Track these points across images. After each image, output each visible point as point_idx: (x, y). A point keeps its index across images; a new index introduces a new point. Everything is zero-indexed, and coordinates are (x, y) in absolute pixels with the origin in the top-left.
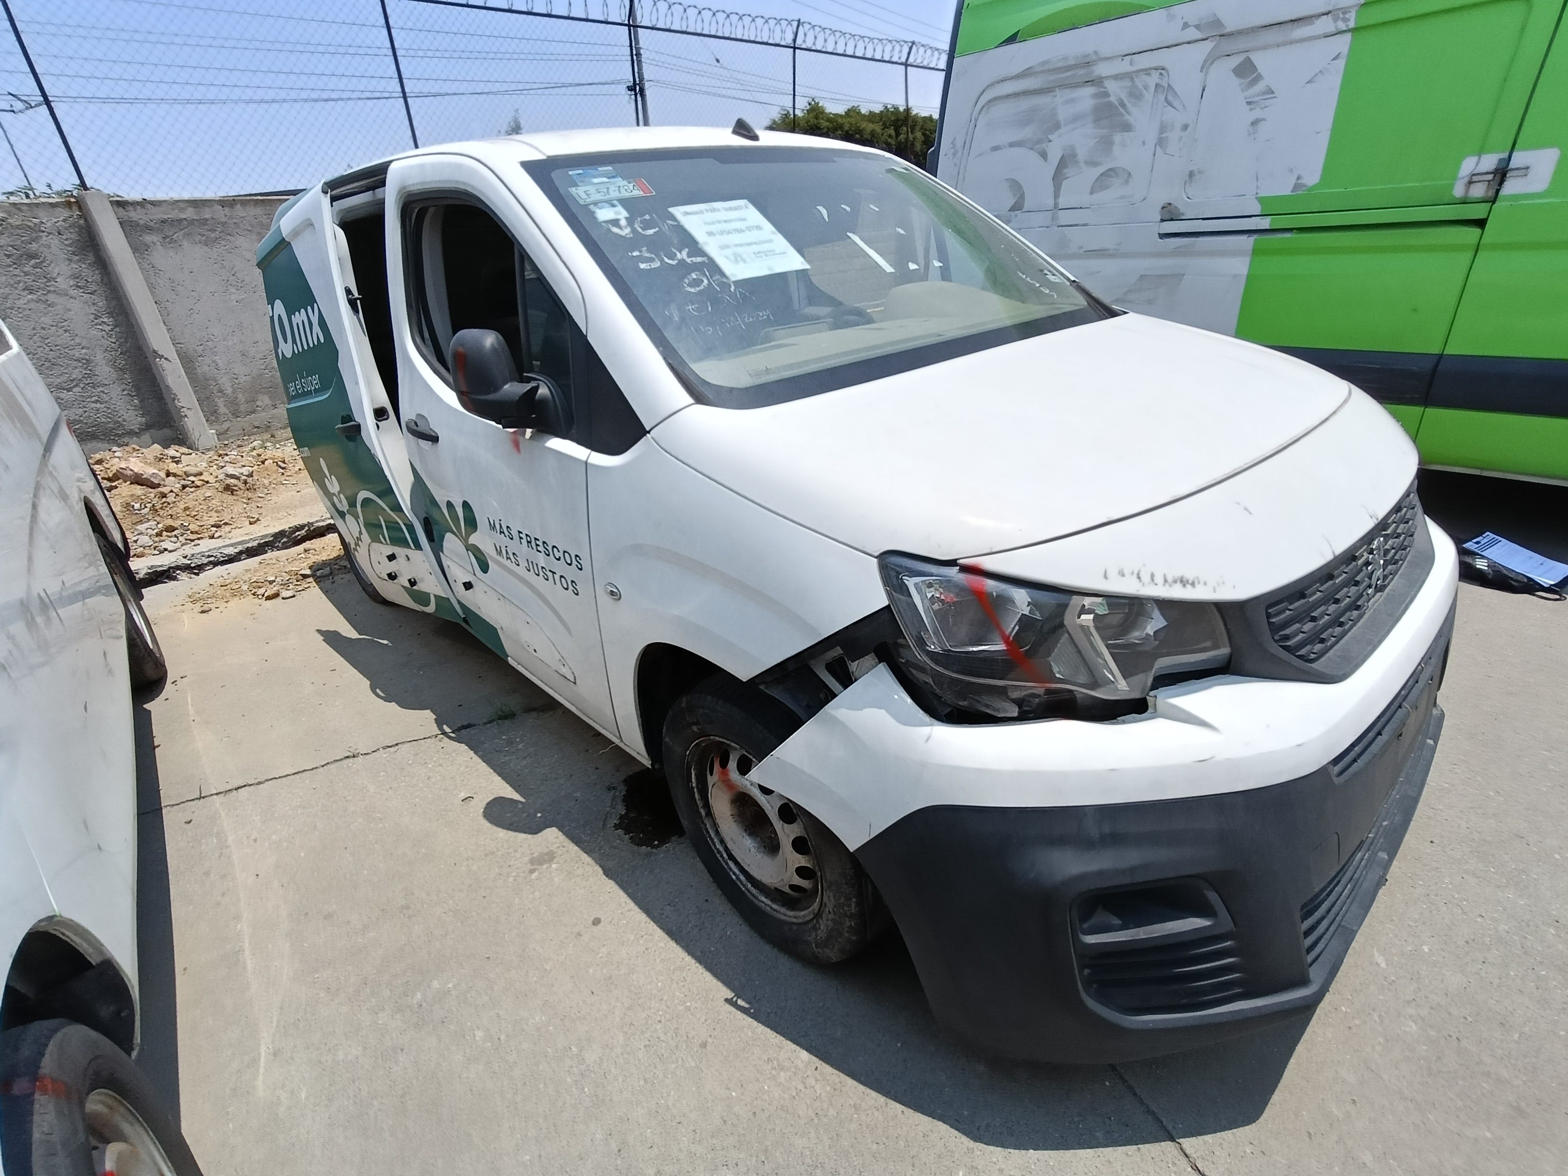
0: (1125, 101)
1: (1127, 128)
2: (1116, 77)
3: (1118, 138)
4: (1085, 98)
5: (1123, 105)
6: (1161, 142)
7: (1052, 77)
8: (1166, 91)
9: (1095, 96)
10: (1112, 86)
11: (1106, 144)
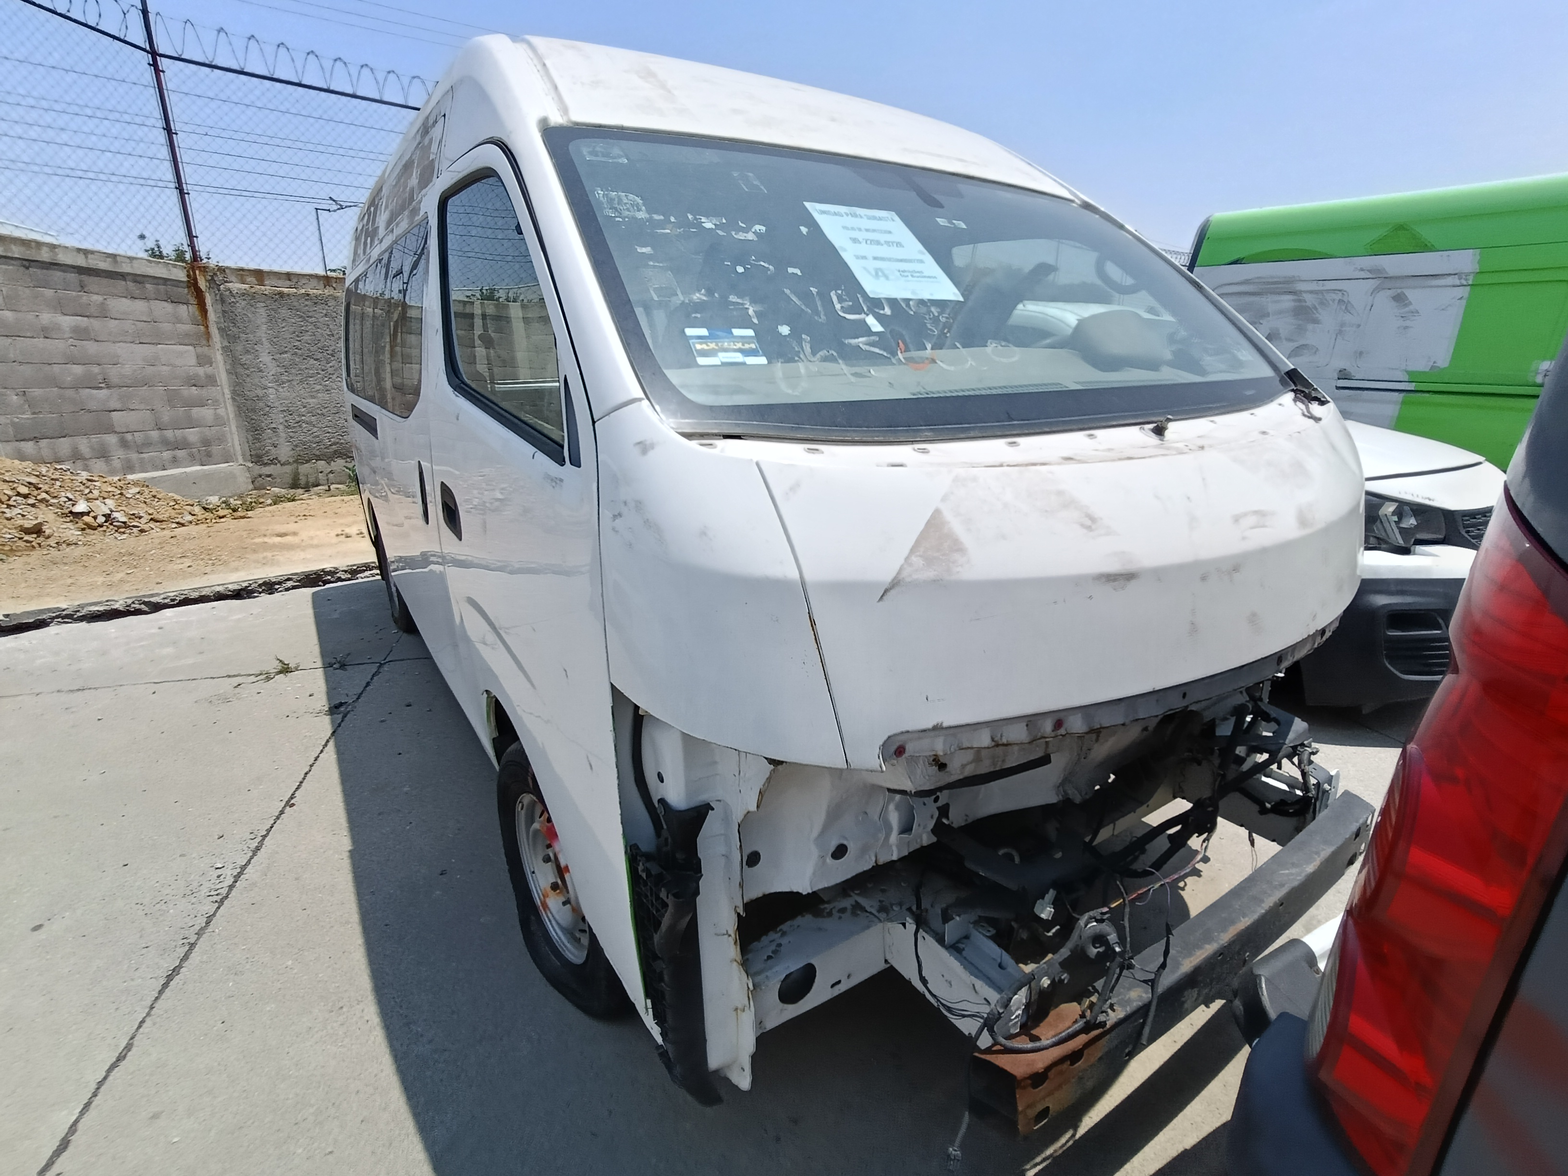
0: (1317, 306)
1: (1316, 321)
2: (1311, 292)
3: (1310, 326)
4: (1287, 302)
5: (1316, 309)
6: (1340, 332)
7: (1263, 287)
8: (1345, 305)
9: (1294, 300)
10: (1307, 297)
11: (1301, 330)
